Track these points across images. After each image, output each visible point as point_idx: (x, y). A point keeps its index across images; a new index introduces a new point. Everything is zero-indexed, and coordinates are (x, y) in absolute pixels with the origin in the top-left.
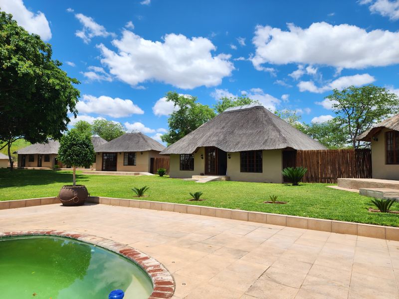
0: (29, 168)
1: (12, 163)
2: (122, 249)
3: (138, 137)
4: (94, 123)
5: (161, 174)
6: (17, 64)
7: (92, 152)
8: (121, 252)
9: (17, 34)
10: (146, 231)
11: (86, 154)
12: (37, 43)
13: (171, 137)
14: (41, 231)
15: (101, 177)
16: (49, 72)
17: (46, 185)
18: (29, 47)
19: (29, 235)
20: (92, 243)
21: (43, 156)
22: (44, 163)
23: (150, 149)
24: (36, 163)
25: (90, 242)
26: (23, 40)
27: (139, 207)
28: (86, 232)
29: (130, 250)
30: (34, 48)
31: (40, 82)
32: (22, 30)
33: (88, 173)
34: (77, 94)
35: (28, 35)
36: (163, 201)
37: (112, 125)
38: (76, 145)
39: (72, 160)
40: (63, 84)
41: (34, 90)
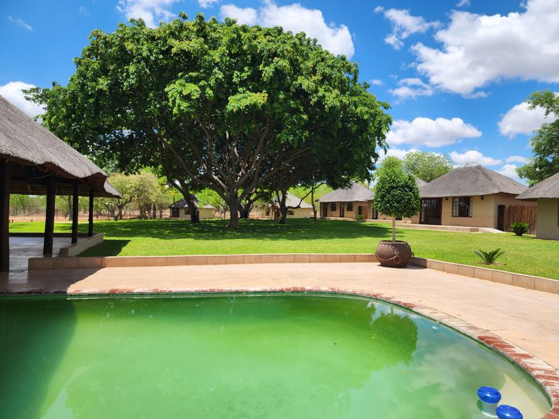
0: (332, 218)
1: (315, 212)
2: (482, 335)
3: (476, 173)
4: (406, 158)
5: (519, 232)
6: (324, 96)
7: (416, 197)
8: (480, 338)
9: (323, 60)
10: (515, 317)
11: (409, 200)
12: (344, 66)
13: (537, 169)
14: (367, 292)
15: (420, 233)
16: (356, 99)
17: (353, 239)
18: (335, 74)
19: (354, 295)
20: (434, 318)
21: (346, 205)
22: (346, 213)
23: (496, 191)
24: (338, 212)
25: (431, 317)
26: (328, 66)
27: (492, 280)
28: (420, 303)
29: (496, 339)
30: (340, 72)
31: (345, 113)
32: (327, 53)
33: (401, 226)
34: (389, 121)
35: (334, 58)
36: (535, 275)
37: (432, 159)
38: (396, 188)
39: (392, 208)
40: (372, 111)
41: (340, 125)
